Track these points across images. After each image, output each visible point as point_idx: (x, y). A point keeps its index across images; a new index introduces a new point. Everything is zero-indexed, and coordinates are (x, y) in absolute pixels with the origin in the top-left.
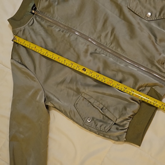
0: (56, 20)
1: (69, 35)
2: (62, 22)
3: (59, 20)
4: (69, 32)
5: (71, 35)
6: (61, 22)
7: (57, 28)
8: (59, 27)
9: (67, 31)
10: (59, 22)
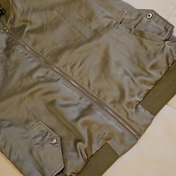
0: (23, 40)
1: (33, 60)
2: (29, 43)
3: (26, 41)
4: (33, 57)
5: (34, 60)
6: (27, 43)
7: (21, 49)
8: (24, 49)
9: (32, 56)
10: (26, 42)
